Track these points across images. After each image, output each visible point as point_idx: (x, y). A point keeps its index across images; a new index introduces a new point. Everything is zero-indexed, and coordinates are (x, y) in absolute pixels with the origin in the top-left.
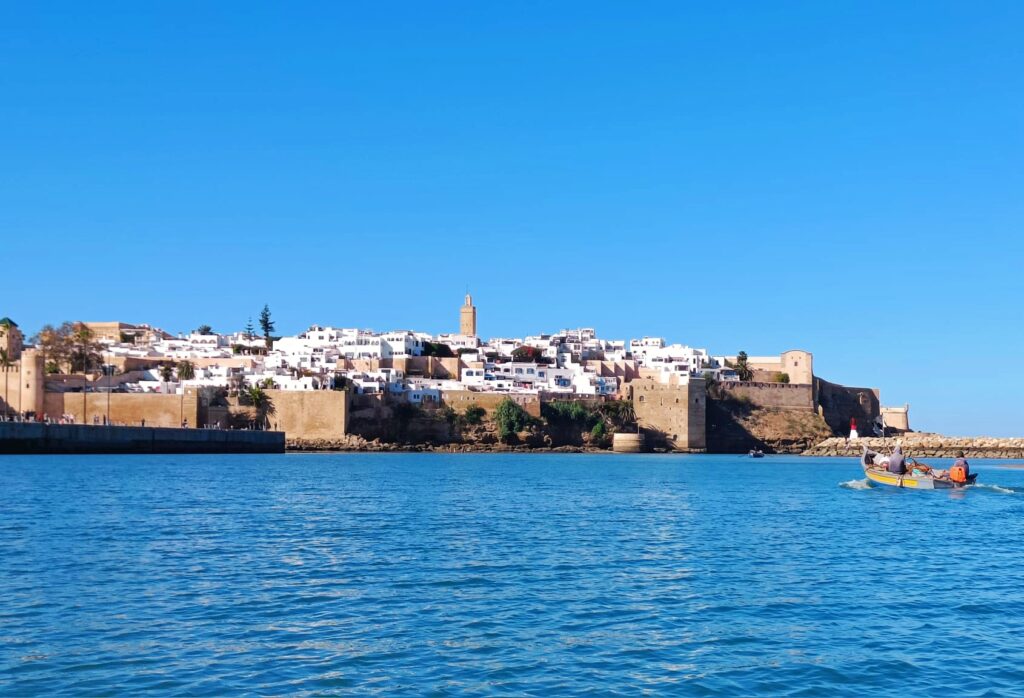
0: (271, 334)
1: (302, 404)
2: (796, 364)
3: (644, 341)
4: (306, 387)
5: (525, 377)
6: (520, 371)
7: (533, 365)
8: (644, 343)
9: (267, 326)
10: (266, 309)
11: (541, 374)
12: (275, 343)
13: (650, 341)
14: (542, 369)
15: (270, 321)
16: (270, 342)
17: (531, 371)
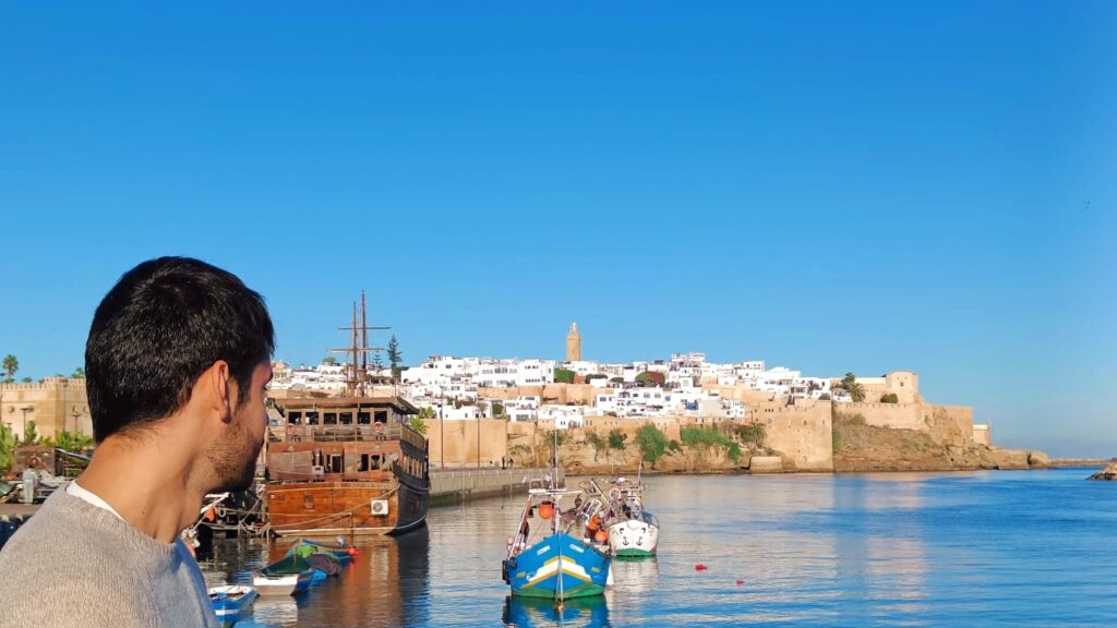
0: (399, 365)
1: (463, 432)
2: (902, 384)
3: (745, 364)
4: (466, 416)
5: (653, 401)
6: (647, 396)
7: (658, 389)
8: (745, 366)
9: (393, 356)
10: (394, 340)
11: (668, 399)
12: (403, 373)
13: (751, 364)
14: (667, 394)
15: (397, 351)
16: (397, 372)
17: (657, 396)
